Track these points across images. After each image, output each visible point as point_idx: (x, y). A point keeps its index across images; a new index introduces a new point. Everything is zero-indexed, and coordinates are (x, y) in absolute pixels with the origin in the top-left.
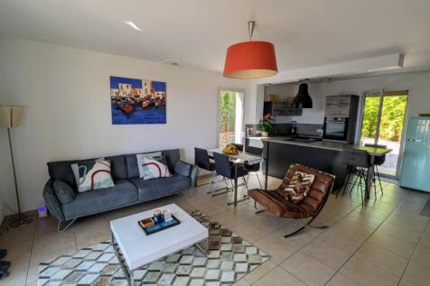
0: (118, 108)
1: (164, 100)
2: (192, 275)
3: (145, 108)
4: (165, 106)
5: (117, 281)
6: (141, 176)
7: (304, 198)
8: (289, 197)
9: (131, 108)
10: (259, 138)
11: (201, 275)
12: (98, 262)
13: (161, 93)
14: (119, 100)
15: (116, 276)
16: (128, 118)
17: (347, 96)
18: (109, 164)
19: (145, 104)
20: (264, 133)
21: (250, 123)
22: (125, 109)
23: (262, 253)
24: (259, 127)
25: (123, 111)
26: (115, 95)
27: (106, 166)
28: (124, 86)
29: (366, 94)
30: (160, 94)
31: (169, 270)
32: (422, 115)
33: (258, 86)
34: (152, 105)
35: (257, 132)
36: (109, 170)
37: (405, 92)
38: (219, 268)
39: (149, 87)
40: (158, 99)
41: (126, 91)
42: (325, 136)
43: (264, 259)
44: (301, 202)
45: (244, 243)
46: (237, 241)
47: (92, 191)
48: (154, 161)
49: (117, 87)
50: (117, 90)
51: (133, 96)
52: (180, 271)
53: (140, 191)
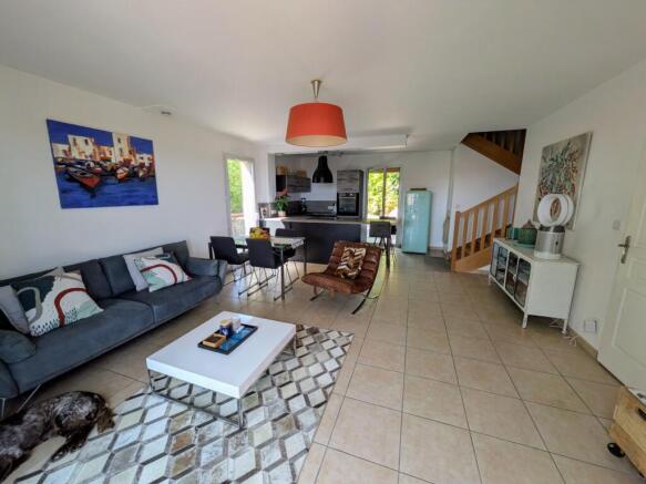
0: (72, 179)
1: (151, 167)
2: (296, 378)
3: (121, 181)
4: (154, 176)
5: (206, 427)
6: (138, 289)
7: (360, 272)
8: (345, 274)
9: (97, 180)
10: (279, 219)
11: (305, 375)
12: (148, 424)
13: (146, 156)
14: (71, 165)
15: (197, 423)
16: (93, 196)
17: (356, 171)
18: (79, 277)
19: (121, 173)
20: (281, 213)
21: (262, 201)
22: (85, 181)
23: (345, 334)
24: (275, 206)
25: (83, 185)
26: (62, 155)
27: (75, 281)
28: (80, 140)
29: (368, 170)
30: (145, 159)
31: (266, 386)
32: (413, 190)
33: (270, 155)
34: (133, 175)
35: (273, 212)
36: (82, 286)
37: (398, 170)
38: (316, 361)
39: (125, 146)
40: (142, 165)
41: (83, 149)
42: (339, 213)
43: (351, 338)
44: (358, 277)
45: (322, 331)
46: (313, 331)
47: (62, 326)
48: (159, 261)
49: (66, 141)
50: (66, 147)
51: (98, 159)
52: (278, 381)
53: (155, 307)
